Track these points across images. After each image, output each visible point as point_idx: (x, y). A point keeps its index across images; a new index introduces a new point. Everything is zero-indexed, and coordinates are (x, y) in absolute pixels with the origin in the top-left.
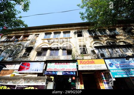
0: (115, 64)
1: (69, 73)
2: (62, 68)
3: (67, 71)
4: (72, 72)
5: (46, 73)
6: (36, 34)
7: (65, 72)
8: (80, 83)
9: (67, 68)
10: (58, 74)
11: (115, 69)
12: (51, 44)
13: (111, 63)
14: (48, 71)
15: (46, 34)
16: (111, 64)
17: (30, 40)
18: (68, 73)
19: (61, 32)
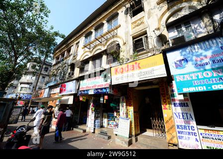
0: (194, 58)
1: (101, 91)
2: (93, 85)
3: (99, 88)
4: (105, 88)
5: (79, 93)
6: (76, 42)
7: (97, 89)
8: (125, 104)
9: (99, 84)
10: (90, 93)
11: (194, 72)
12: (92, 50)
13: (182, 58)
14: (81, 91)
15: (86, 37)
16: (180, 61)
17: (72, 54)
18: (99, 91)
19: (104, 22)
